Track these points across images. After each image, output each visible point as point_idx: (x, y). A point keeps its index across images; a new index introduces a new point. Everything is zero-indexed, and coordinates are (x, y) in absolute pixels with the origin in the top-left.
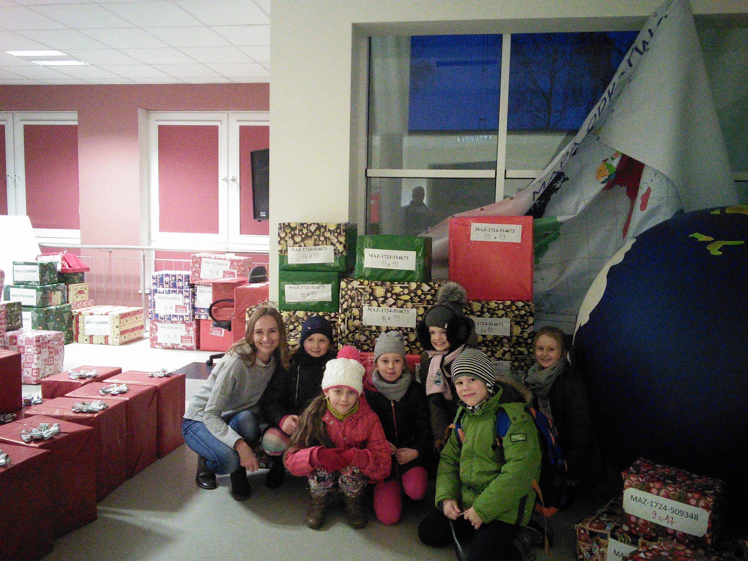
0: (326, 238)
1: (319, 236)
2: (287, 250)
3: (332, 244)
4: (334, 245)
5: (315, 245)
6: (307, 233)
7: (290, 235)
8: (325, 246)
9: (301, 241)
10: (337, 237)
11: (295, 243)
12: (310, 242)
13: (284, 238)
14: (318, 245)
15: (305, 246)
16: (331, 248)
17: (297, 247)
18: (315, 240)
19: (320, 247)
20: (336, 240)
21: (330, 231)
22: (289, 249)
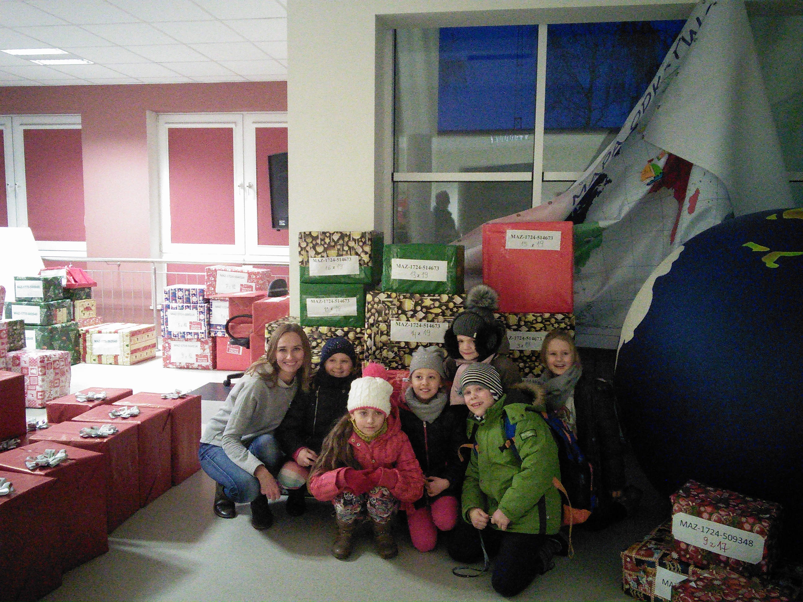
0: (350, 248)
1: (343, 245)
2: (308, 261)
3: (357, 254)
4: (359, 255)
5: (339, 255)
6: (329, 243)
7: (311, 245)
8: (349, 256)
9: (323, 252)
10: (362, 247)
11: (317, 253)
12: (333, 253)
13: (305, 248)
14: (342, 255)
15: (328, 256)
16: (355, 259)
17: (319, 258)
18: (339, 250)
19: (344, 257)
20: (361, 250)
21: (354, 240)
22: (311, 260)
